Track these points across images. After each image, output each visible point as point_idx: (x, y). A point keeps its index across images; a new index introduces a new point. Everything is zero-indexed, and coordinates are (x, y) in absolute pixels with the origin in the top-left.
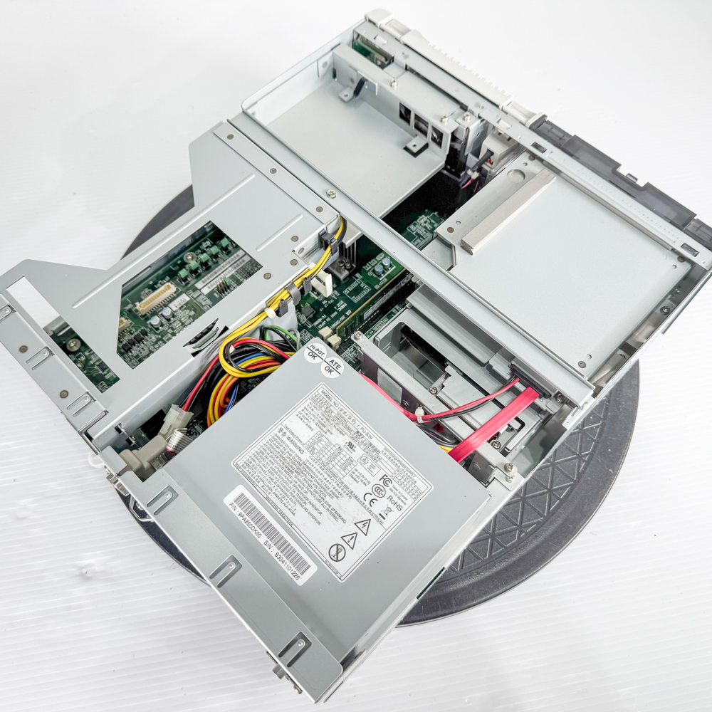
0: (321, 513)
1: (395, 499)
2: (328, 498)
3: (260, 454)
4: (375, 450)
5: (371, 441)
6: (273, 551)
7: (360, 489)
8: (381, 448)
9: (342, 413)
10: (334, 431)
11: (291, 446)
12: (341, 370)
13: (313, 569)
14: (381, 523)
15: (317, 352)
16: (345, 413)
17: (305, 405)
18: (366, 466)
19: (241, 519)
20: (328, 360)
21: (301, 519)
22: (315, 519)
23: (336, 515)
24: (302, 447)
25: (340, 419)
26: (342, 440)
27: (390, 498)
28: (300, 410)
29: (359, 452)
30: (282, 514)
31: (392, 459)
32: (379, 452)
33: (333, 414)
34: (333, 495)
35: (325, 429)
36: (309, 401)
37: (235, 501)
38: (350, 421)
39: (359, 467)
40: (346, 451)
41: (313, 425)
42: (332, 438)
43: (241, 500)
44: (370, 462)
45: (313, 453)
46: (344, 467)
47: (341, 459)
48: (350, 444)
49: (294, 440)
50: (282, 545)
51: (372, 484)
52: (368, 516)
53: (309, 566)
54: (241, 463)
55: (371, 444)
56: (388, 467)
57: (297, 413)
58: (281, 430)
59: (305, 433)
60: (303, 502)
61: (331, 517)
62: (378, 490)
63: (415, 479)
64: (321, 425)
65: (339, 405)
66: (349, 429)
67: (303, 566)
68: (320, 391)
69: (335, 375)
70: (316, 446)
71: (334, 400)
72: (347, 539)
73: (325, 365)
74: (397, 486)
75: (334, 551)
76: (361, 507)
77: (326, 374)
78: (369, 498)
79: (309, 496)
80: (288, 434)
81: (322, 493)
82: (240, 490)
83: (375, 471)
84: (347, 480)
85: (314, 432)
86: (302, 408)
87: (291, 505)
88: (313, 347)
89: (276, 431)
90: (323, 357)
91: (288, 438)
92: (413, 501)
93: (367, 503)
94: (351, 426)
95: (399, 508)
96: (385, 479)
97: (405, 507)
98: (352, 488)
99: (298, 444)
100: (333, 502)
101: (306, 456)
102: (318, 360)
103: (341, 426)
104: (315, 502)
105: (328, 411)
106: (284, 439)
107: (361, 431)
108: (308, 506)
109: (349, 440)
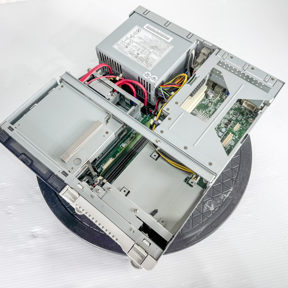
0: (145, 38)
1: (124, 43)
2: (143, 41)
3: (165, 49)
4: (130, 54)
5: (132, 56)
6: (156, 29)
7: (134, 44)
8: (129, 55)
9: (142, 62)
10: (144, 58)
11: (156, 52)
12: (144, 74)
13: (145, 27)
14: (127, 38)
15: (153, 79)
16: (141, 62)
17: (154, 63)
18: (133, 50)
19: (167, 35)
20: (149, 77)
21: (150, 36)
22: (146, 37)
23: (140, 38)
24: (153, 52)
25: (142, 61)
26: (141, 55)
27: (125, 43)
28: (155, 62)
29: (136, 53)
30: (155, 37)
31: (125, 52)
32: (129, 53)
33: (145, 62)
34: (142, 42)
35: (147, 57)
36: (153, 65)
37: (169, 38)
38: (139, 61)
39: (135, 49)
40: (139, 52)
41: (151, 58)
42: (144, 56)
43: (168, 39)
44: (132, 51)
45: (149, 51)
46: (139, 49)
47: (140, 51)
48: (138, 54)
49: (156, 54)
50: (154, 31)
51: (131, 46)
52: (131, 39)
53: (146, 27)
54: (170, 47)
55: (132, 55)
56: (126, 50)
57: (156, 61)
58: (161, 56)
59: (153, 56)
60: (150, 40)
61: (141, 37)
62: (129, 44)
63: (118, 48)
64: (148, 58)
65: (144, 64)
66: (139, 58)
67: (148, 27)
68: (150, 67)
69: (146, 73)
70: (149, 53)
71: (145, 65)
72: (136, 33)
73: (150, 75)
74: (123, 46)
75: (140, 31)
76: (133, 40)
77: (149, 73)
78: (131, 42)
79: (149, 41)
80: (158, 55)
81: (145, 42)
82: (169, 41)
83: (130, 49)
84: (138, 46)
85: (150, 56)
86: (155, 63)
87: (153, 39)
88: (155, 80)
89: (162, 56)
90: (151, 78)
91: (158, 54)
92: (119, 43)
93: (131, 41)
94: (139, 59)
95: (122, 41)
96: (127, 47)
97: (121, 41)
98: (137, 44)
99: (154, 53)
100: (141, 41)
101: (151, 50)
102: (153, 77)
103: (142, 59)
104: (147, 40)
105: (147, 62)
106: (159, 54)
107: (135, 58)
108: (148, 39)
109: (139, 56)
